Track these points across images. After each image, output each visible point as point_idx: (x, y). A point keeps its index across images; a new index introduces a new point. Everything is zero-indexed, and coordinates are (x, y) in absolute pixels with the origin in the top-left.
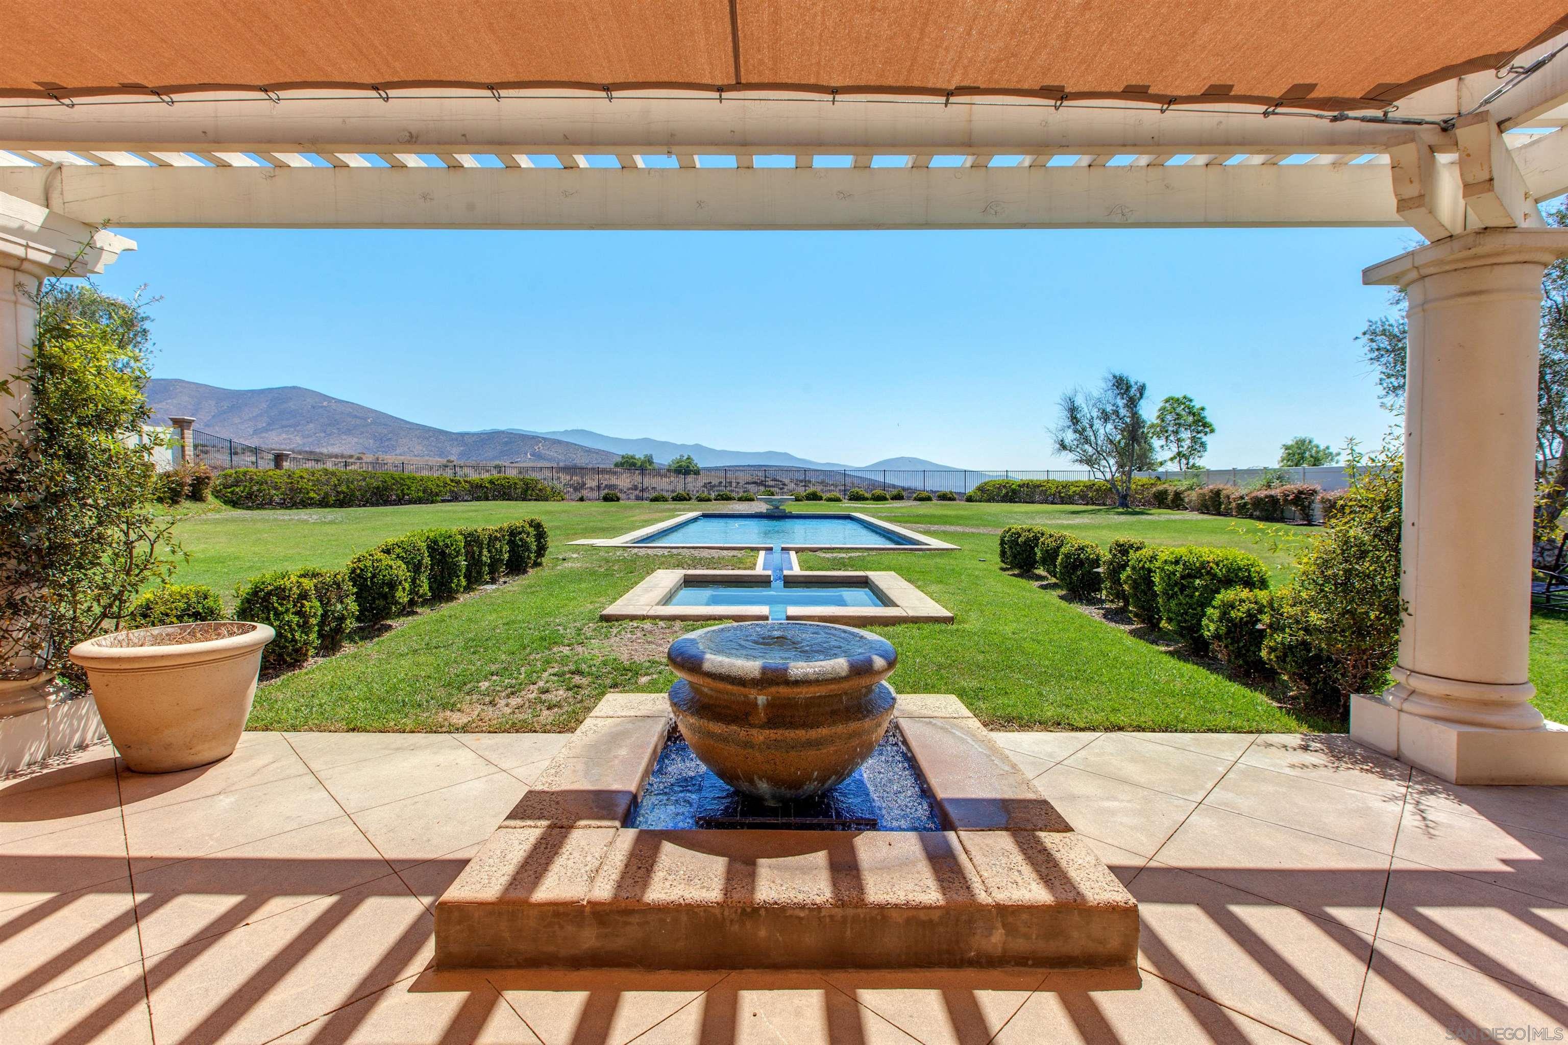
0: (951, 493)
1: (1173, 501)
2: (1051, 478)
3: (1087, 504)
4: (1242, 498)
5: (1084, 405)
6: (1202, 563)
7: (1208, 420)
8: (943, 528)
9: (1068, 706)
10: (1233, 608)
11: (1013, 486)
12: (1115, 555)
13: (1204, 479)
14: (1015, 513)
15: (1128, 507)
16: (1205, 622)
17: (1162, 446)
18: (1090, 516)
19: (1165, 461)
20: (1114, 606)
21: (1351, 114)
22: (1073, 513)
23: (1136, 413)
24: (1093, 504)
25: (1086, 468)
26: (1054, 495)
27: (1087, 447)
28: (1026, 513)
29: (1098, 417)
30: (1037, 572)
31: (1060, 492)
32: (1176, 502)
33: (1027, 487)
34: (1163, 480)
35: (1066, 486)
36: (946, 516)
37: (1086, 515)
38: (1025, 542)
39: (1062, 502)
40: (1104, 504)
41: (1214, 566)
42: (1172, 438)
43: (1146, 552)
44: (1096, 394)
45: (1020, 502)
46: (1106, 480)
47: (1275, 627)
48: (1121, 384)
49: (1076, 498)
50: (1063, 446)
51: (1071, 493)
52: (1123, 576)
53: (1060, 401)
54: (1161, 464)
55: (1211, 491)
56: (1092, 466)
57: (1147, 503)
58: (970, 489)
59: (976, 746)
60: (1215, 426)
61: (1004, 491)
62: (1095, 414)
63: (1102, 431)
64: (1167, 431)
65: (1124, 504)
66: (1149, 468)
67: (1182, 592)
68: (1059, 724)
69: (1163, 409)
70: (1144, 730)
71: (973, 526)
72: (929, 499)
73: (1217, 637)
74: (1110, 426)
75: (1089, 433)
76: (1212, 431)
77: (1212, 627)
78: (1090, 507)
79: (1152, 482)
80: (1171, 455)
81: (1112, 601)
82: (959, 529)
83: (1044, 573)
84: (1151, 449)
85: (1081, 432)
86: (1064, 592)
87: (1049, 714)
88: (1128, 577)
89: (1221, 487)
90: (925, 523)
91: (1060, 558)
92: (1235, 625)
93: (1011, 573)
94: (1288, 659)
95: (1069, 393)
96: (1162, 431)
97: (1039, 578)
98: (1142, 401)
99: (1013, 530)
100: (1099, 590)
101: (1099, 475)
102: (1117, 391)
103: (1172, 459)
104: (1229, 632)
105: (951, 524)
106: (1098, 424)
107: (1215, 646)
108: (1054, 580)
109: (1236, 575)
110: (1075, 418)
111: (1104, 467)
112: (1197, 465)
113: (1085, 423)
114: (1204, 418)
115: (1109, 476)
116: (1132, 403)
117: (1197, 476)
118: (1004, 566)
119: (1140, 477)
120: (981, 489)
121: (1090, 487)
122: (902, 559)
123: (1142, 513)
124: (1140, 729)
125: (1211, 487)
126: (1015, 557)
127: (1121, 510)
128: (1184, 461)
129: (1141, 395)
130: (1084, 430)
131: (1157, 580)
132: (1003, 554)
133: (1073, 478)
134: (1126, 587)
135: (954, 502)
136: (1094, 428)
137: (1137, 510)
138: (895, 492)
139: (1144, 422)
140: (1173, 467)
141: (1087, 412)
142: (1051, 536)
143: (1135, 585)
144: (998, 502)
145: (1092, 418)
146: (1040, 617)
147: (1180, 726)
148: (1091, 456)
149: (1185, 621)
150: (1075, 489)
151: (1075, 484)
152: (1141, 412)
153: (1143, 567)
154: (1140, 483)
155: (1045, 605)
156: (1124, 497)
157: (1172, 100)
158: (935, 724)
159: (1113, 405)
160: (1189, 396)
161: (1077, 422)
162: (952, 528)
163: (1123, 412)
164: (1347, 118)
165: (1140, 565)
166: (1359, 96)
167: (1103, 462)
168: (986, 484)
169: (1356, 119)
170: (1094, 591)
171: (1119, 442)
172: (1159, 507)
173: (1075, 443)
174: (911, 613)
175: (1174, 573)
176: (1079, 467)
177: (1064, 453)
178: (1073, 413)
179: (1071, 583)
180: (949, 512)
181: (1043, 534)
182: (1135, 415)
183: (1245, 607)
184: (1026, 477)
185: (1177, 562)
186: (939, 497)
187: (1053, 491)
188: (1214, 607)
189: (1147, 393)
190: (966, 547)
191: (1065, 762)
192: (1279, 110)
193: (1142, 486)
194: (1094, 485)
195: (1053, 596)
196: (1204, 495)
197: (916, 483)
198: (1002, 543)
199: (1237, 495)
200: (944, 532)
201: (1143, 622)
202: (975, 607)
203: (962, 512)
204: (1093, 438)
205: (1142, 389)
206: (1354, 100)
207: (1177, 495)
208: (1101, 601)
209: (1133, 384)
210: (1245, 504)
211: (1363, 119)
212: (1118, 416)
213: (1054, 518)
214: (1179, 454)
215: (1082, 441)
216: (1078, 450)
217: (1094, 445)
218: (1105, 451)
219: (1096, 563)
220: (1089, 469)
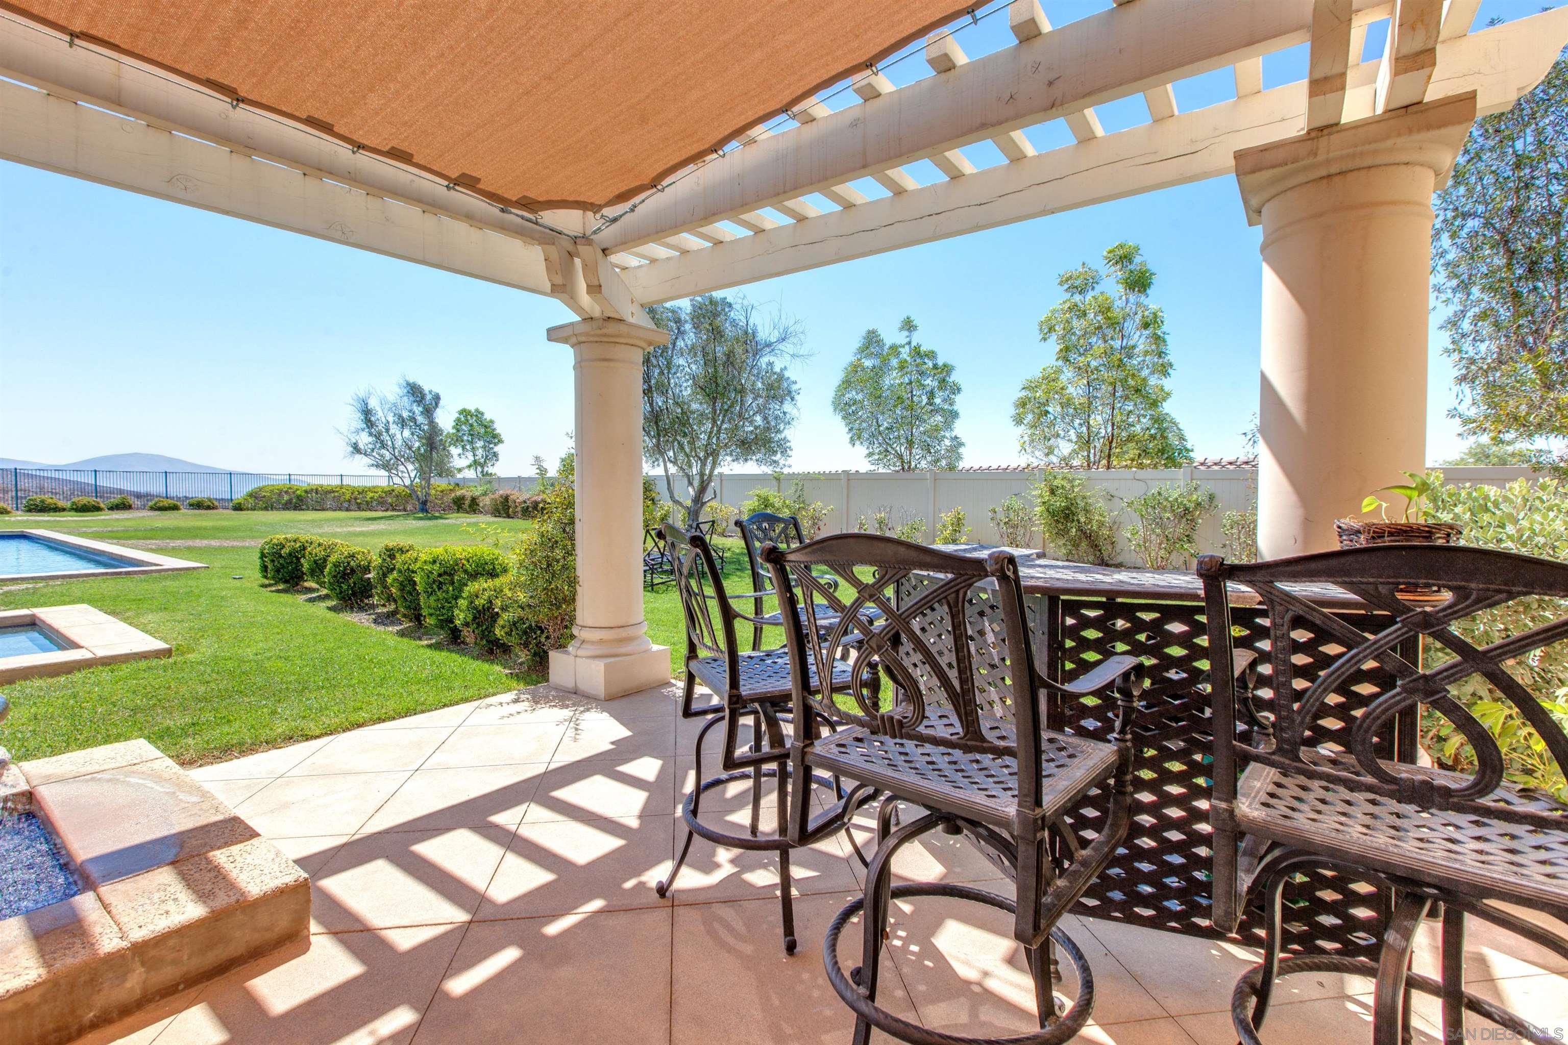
0: (210, 500)
1: (470, 506)
2: (345, 483)
3: (387, 510)
4: (525, 502)
5: (378, 408)
6: (456, 561)
7: (497, 431)
8: (190, 543)
9: (304, 717)
10: (477, 597)
11: (298, 492)
12: (384, 560)
13: (495, 485)
14: (300, 521)
15: (427, 512)
16: (456, 612)
17: (459, 455)
18: (387, 522)
19: (463, 468)
20: (385, 610)
21: (513, 210)
22: (369, 519)
23: (433, 422)
24: (394, 510)
25: (383, 473)
26: (349, 501)
27: (384, 451)
28: (313, 521)
29: (394, 422)
30: (306, 584)
31: (356, 498)
32: (473, 506)
33: (317, 493)
34: (461, 486)
35: (363, 491)
36: (199, 528)
37: (383, 521)
38: (290, 554)
39: (360, 508)
40: (405, 510)
41: (465, 562)
42: (467, 447)
43: (412, 554)
44: (392, 398)
45: (308, 509)
46: (405, 486)
47: (504, 609)
48: (415, 391)
49: (374, 504)
50: (356, 449)
51: (368, 499)
52: (389, 580)
53: (352, 402)
54: (460, 470)
55: (501, 496)
56: (389, 471)
57: (447, 509)
58: (240, 493)
59: (158, 788)
60: (503, 437)
61: (286, 498)
62: (390, 418)
63: (399, 436)
64: (462, 441)
65: (424, 510)
66: (447, 475)
67: (439, 588)
68: (291, 738)
69: (458, 420)
70: (384, 721)
71: (235, 539)
72: (175, 508)
73: (467, 624)
74: (407, 433)
75: (385, 437)
76: (501, 441)
77: (462, 616)
78: (389, 513)
79: (451, 487)
80: (468, 463)
81: (384, 605)
82: (214, 543)
83: (314, 585)
84: (449, 455)
85: (378, 436)
86: (334, 603)
87: (280, 730)
88: (395, 580)
89: (509, 492)
90: (163, 538)
91: (328, 567)
92: (479, 612)
93: (274, 589)
94: (513, 633)
95: (362, 394)
96: (457, 440)
97: (310, 590)
98: (438, 410)
99: (275, 541)
100: (371, 596)
101: (397, 480)
102: (412, 398)
103: (469, 466)
104: (475, 618)
105: (203, 538)
106: (394, 429)
107: (465, 632)
108: (325, 592)
109: (484, 569)
110: (370, 421)
111: (402, 472)
112: (490, 472)
113: (381, 427)
114: (494, 430)
115: (407, 482)
116: (428, 412)
117: (490, 482)
118: (267, 582)
119: (439, 483)
120: (253, 495)
121: (390, 492)
122: (109, 587)
123: (441, 518)
124: (381, 720)
125: (501, 492)
126: (278, 571)
127: (421, 515)
128: (479, 469)
129: (437, 405)
130: (380, 434)
131: (417, 579)
132: (264, 569)
133: (368, 483)
134: (394, 590)
135: (215, 511)
136: (390, 433)
137: (437, 514)
138: (116, 499)
139: (441, 430)
140: (470, 474)
141: (382, 415)
142: (319, 545)
143: (402, 588)
144: (277, 509)
145: (388, 422)
146: (297, 632)
147: (419, 708)
148: (388, 461)
149: (443, 615)
150: (371, 495)
151: (372, 489)
152: (437, 420)
153: (408, 569)
154: (439, 489)
155: (307, 619)
156: (424, 503)
157: (360, 147)
158: (99, 779)
159: (410, 411)
160: (481, 409)
161: (372, 425)
162: (198, 543)
163: (420, 419)
164: (511, 213)
165: (405, 567)
166: (514, 199)
167: (401, 468)
168: (261, 489)
169: (517, 215)
170: (367, 598)
171: (419, 448)
172: (458, 511)
173: (371, 446)
174: (101, 653)
175: (431, 572)
176: (374, 471)
177: (358, 456)
178: (367, 414)
179: (341, 592)
180: (205, 524)
181: (311, 543)
182: (432, 423)
183: (487, 594)
184: (316, 482)
185: (434, 562)
186: (191, 505)
187: (347, 497)
188: (464, 599)
189: (442, 403)
190: (217, 564)
191: (287, 775)
192: (457, 187)
193: (442, 492)
194: (393, 490)
195: (321, 609)
196: (496, 500)
197: (155, 487)
198: (263, 556)
199: (521, 499)
200: (189, 548)
201: (411, 621)
202: (210, 632)
203: (225, 523)
204: (390, 443)
205: (437, 398)
206: (511, 201)
207: (474, 500)
208: (373, 607)
209: (427, 392)
210: (528, 507)
211: (522, 217)
212: (415, 423)
213: (346, 526)
214: (475, 461)
215: (378, 445)
216: (374, 454)
217: (391, 450)
218: (403, 456)
219: (367, 569)
220: (387, 474)
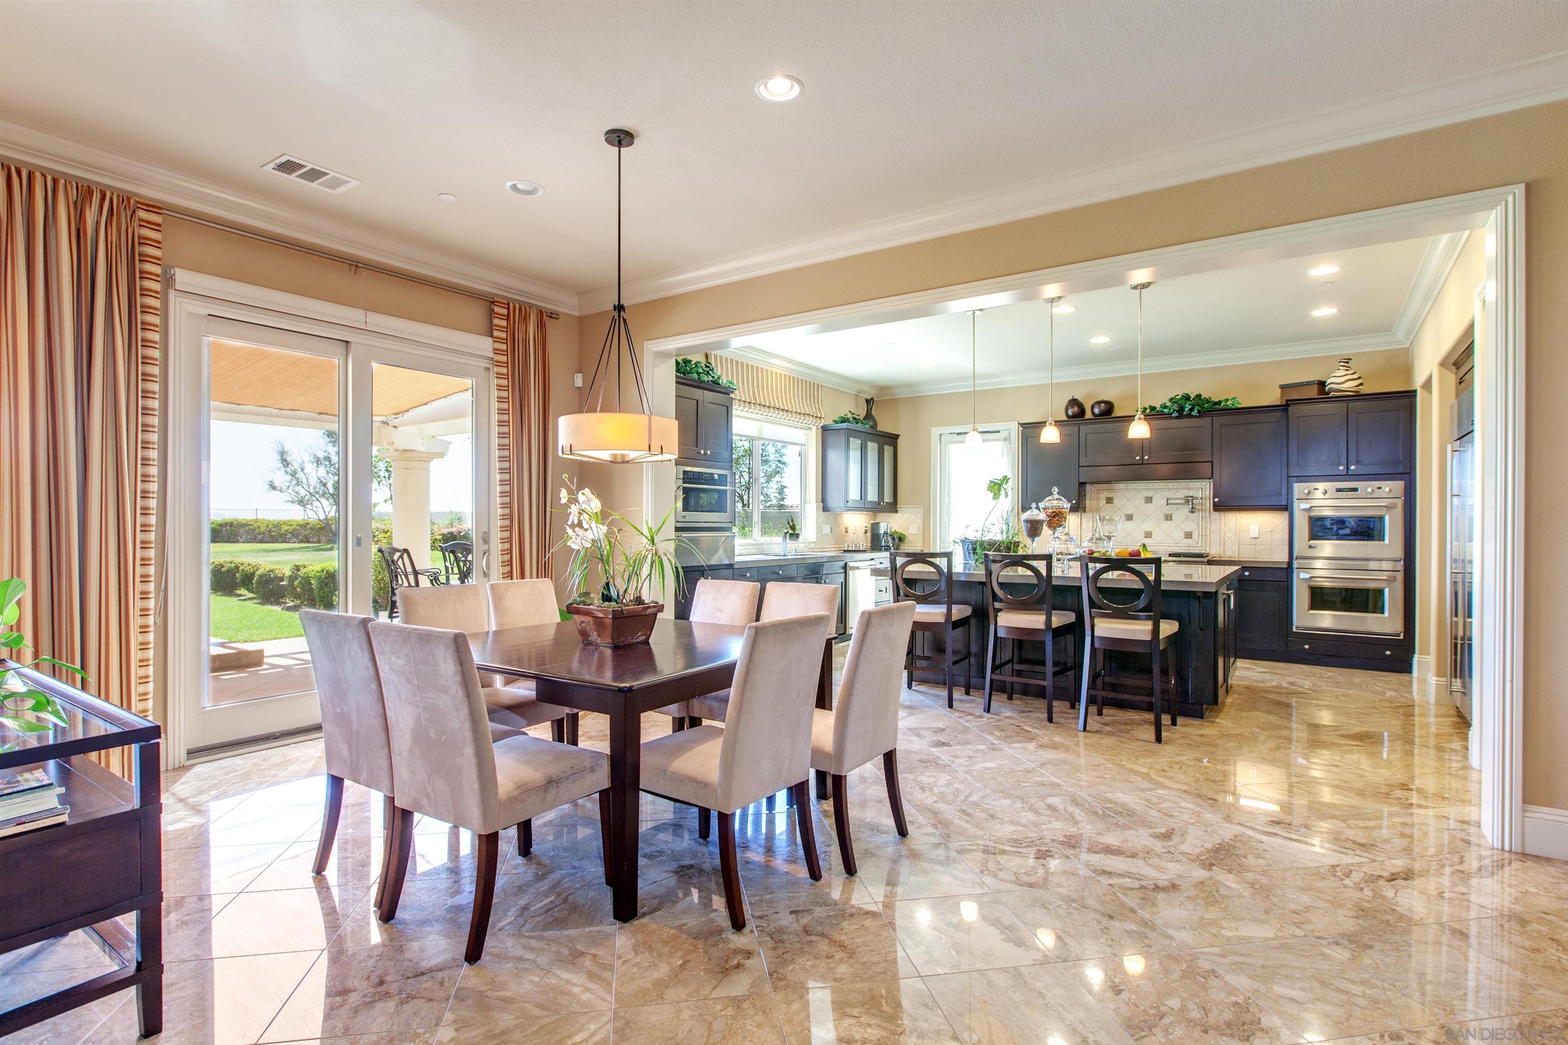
2: (259, 517)
3: (301, 542)
5: (293, 451)
12: (293, 572)
20: (293, 603)
24: (308, 542)
25: (299, 508)
26: (264, 534)
27: (299, 488)
29: (309, 462)
30: (238, 591)
31: (270, 531)
35: (278, 525)
37: (297, 552)
39: (272, 541)
40: (318, 542)
42: (384, 482)
43: (310, 568)
46: (319, 519)
48: (330, 434)
49: (289, 536)
50: (273, 487)
51: (283, 531)
52: (295, 584)
56: (305, 507)
62: (307, 458)
63: (314, 474)
64: (379, 476)
74: (321, 470)
75: (300, 475)
78: (303, 544)
81: (291, 601)
83: (244, 591)
85: (294, 474)
86: (259, 601)
88: (299, 584)
91: (255, 579)
93: (219, 594)
96: (374, 476)
97: (241, 594)
99: (219, 563)
101: (312, 515)
102: (328, 440)
106: (310, 468)
108: (252, 595)
110: (285, 460)
111: (317, 507)
113: (296, 466)
115: (322, 516)
118: (215, 589)
121: (304, 526)
126: (221, 583)
130: (295, 472)
131: (313, 582)
132: (213, 581)
134: (297, 590)
136: (305, 471)
141: (295, 458)
142: (248, 565)
143: (302, 586)
145: (303, 462)
148: (304, 498)
150: (287, 528)
151: (288, 523)
159: (325, 451)
161: (288, 465)
163: (335, 459)
165: (306, 576)
167: (316, 503)
170: (281, 596)
171: (332, 486)
173: (286, 484)
175: (321, 578)
177: (274, 492)
178: (283, 455)
179: (263, 594)
181: (241, 564)
184: (232, 518)
185: (323, 571)
187: (262, 530)
194: (308, 524)
195: (248, 606)
198: (212, 572)
204: (305, 481)
208: (284, 602)
212: (330, 462)
215: (294, 482)
216: (290, 491)
217: (306, 487)
218: (318, 493)
219: (282, 579)
220: (302, 508)
